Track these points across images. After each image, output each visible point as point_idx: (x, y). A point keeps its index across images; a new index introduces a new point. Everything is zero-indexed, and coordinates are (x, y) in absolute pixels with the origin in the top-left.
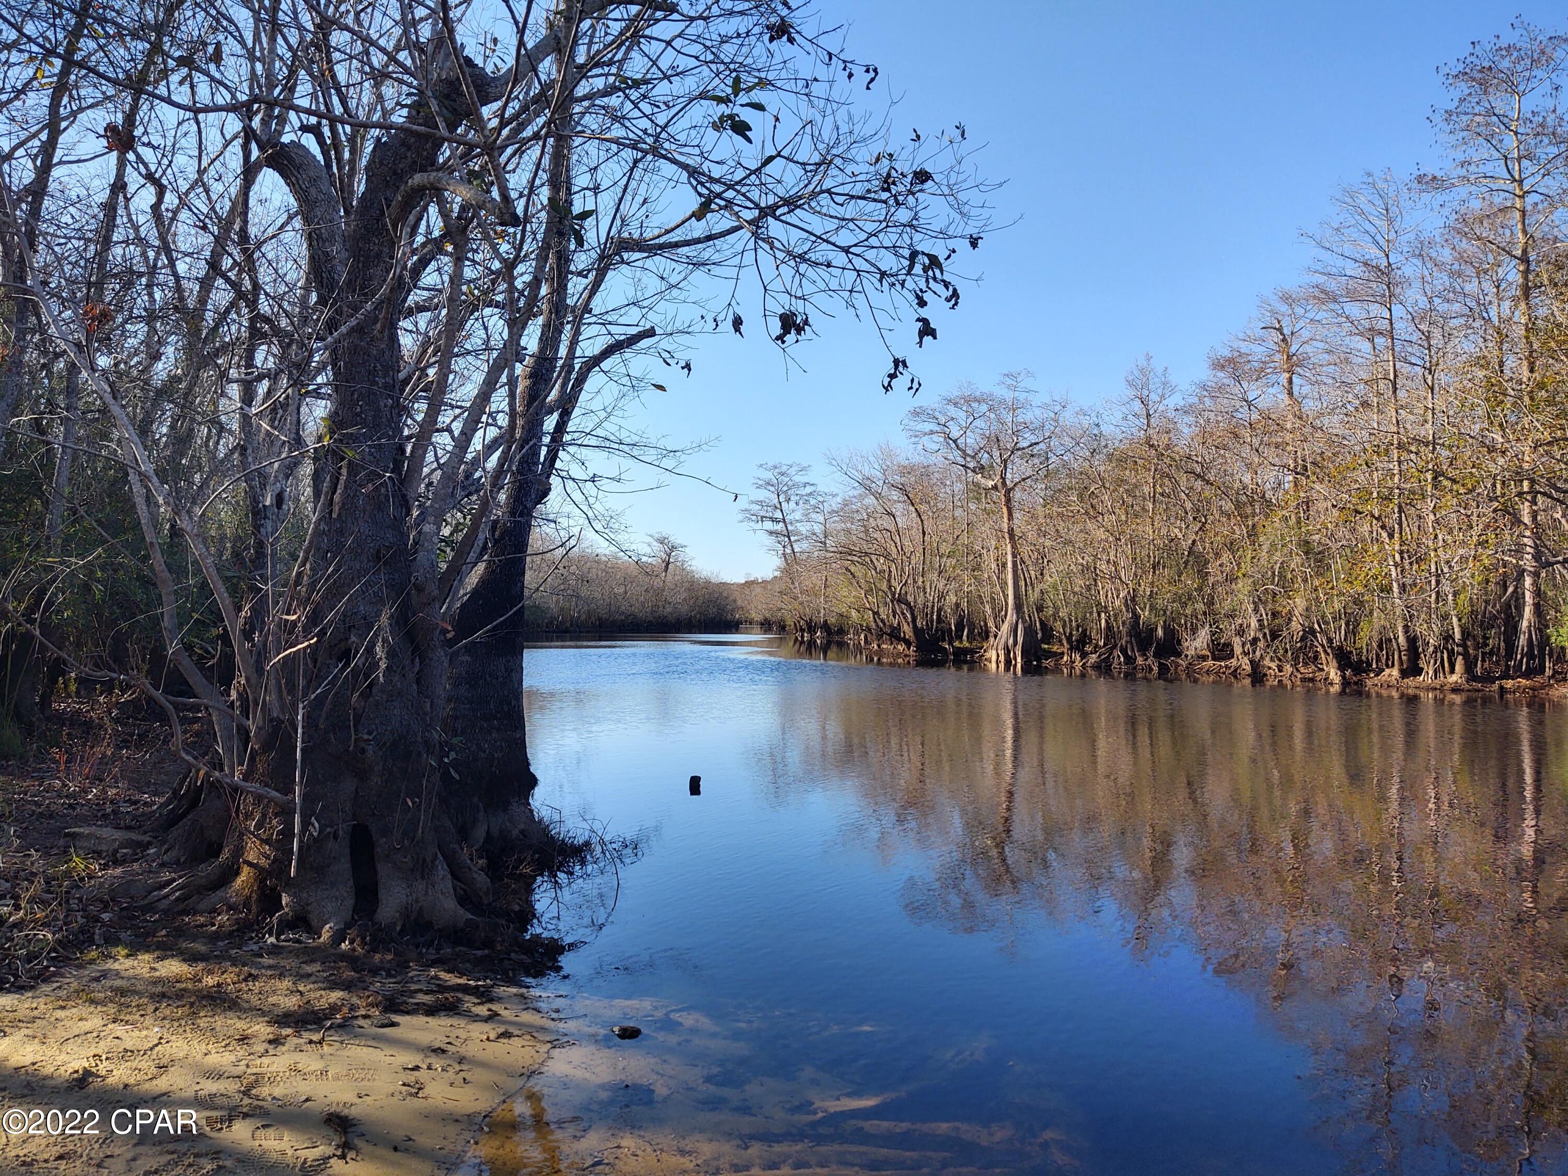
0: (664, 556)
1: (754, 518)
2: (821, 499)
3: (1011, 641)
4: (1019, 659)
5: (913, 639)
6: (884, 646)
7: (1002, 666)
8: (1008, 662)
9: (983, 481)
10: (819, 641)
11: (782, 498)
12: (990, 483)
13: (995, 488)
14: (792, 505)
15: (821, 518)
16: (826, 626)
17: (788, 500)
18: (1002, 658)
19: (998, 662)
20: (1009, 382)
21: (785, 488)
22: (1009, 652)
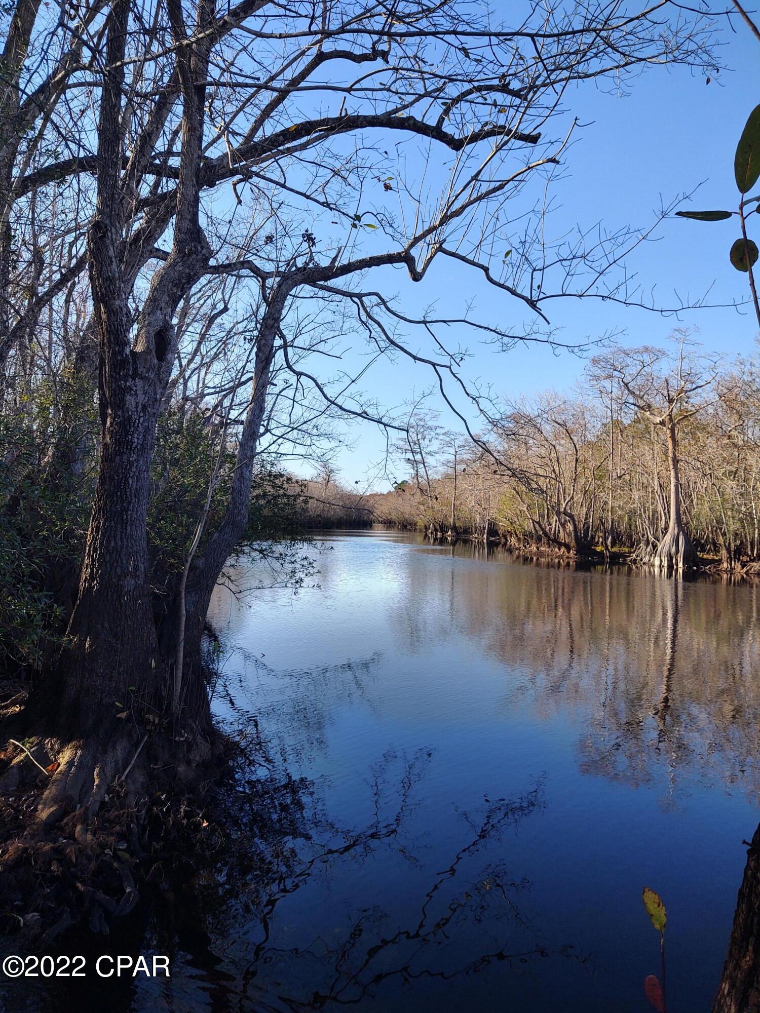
0: (325, 476)
1: (400, 450)
2: (453, 437)
3: (673, 550)
4: (681, 565)
5: (573, 544)
6: (542, 549)
7: (665, 570)
8: (670, 567)
9: (651, 417)
10: (449, 539)
11: (420, 436)
12: (658, 420)
13: (662, 423)
14: (427, 441)
15: (452, 451)
16: (454, 528)
17: (424, 438)
18: (665, 563)
19: (661, 566)
20: (679, 336)
21: (422, 430)
22: (671, 559)
